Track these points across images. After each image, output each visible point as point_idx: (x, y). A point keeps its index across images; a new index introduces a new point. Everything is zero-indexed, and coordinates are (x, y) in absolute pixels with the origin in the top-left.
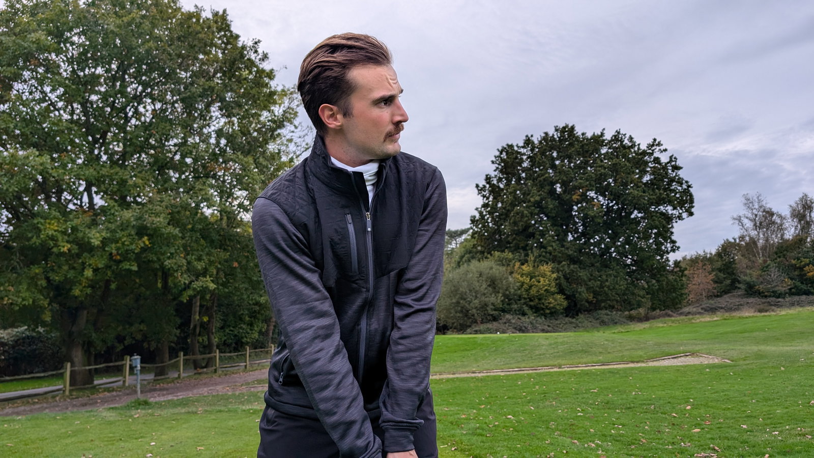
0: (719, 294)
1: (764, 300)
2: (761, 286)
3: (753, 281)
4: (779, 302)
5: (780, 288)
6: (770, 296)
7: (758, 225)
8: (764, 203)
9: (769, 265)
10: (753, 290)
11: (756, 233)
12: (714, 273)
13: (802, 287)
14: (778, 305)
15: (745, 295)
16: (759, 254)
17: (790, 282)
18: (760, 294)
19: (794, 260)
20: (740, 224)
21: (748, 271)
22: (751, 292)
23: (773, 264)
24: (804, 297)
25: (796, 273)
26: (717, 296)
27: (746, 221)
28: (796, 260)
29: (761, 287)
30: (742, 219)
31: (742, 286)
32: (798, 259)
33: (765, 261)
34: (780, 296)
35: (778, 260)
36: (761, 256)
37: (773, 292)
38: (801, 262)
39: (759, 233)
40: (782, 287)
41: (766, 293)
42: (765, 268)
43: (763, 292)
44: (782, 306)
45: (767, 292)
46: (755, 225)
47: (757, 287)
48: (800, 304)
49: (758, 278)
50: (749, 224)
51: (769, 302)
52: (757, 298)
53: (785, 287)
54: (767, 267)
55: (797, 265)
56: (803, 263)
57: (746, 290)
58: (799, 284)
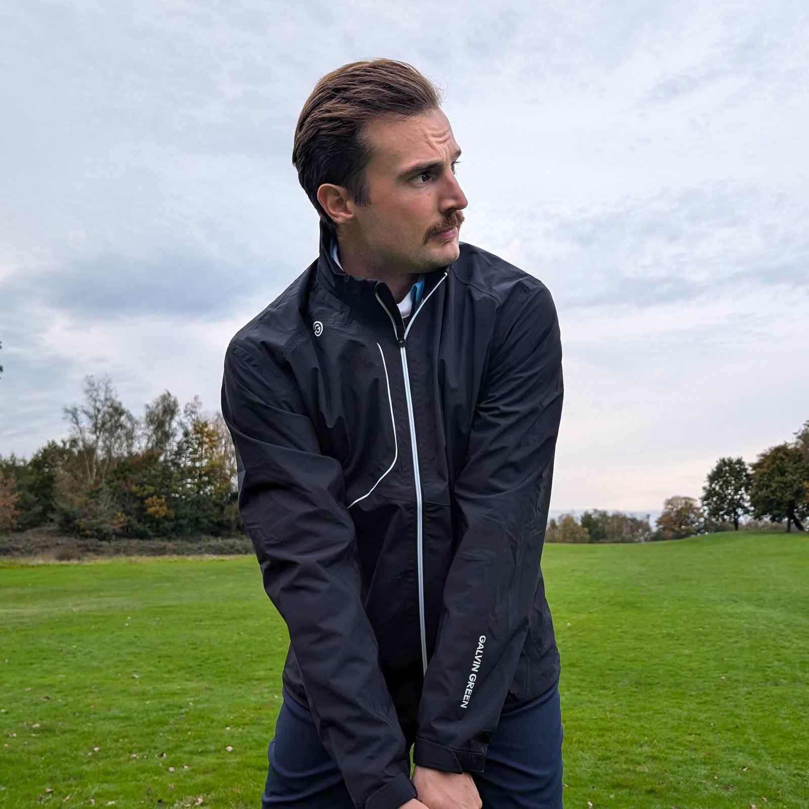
0: (20, 527)
1: (80, 542)
2: (83, 520)
3: (73, 512)
4: (101, 546)
5: (107, 526)
6: (92, 537)
7: (99, 426)
8: (113, 394)
9: (101, 489)
10: (71, 526)
11: (94, 437)
12: (21, 493)
13: (139, 526)
14: (97, 551)
15: (56, 531)
16: (91, 471)
17: (123, 518)
18: (79, 532)
19: (136, 485)
20: (74, 420)
21: (70, 495)
22: (66, 528)
23: (106, 489)
24: (134, 542)
25: (136, 505)
26: (18, 530)
27: (83, 417)
28: (138, 487)
29: (83, 522)
30: (79, 412)
31: (56, 517)
32: (142, 485)
33: (97, 483)
34: (104, 536)
35: (115, 483)
36: (94, 474)
37: (97, 530)
38: (144, 490)
39: (98, 438)
40: (112, 524)
41: (88, 532)
42: (94, 494)
43: (84, 530)
44: (103, 552)
45: (90, 530)
46: (95, 425)
47: (77, 521)
48: (127, 552)
49: (81, 508)
50: (86, 423)
51: (86, 546)
52: (73, 539)
53: (115, 525)
54: (97, 492)
55: (138, 495)
56: (146, 492)
57: (61, 525)
58: (134, 521)
